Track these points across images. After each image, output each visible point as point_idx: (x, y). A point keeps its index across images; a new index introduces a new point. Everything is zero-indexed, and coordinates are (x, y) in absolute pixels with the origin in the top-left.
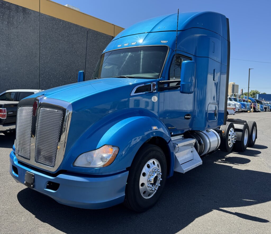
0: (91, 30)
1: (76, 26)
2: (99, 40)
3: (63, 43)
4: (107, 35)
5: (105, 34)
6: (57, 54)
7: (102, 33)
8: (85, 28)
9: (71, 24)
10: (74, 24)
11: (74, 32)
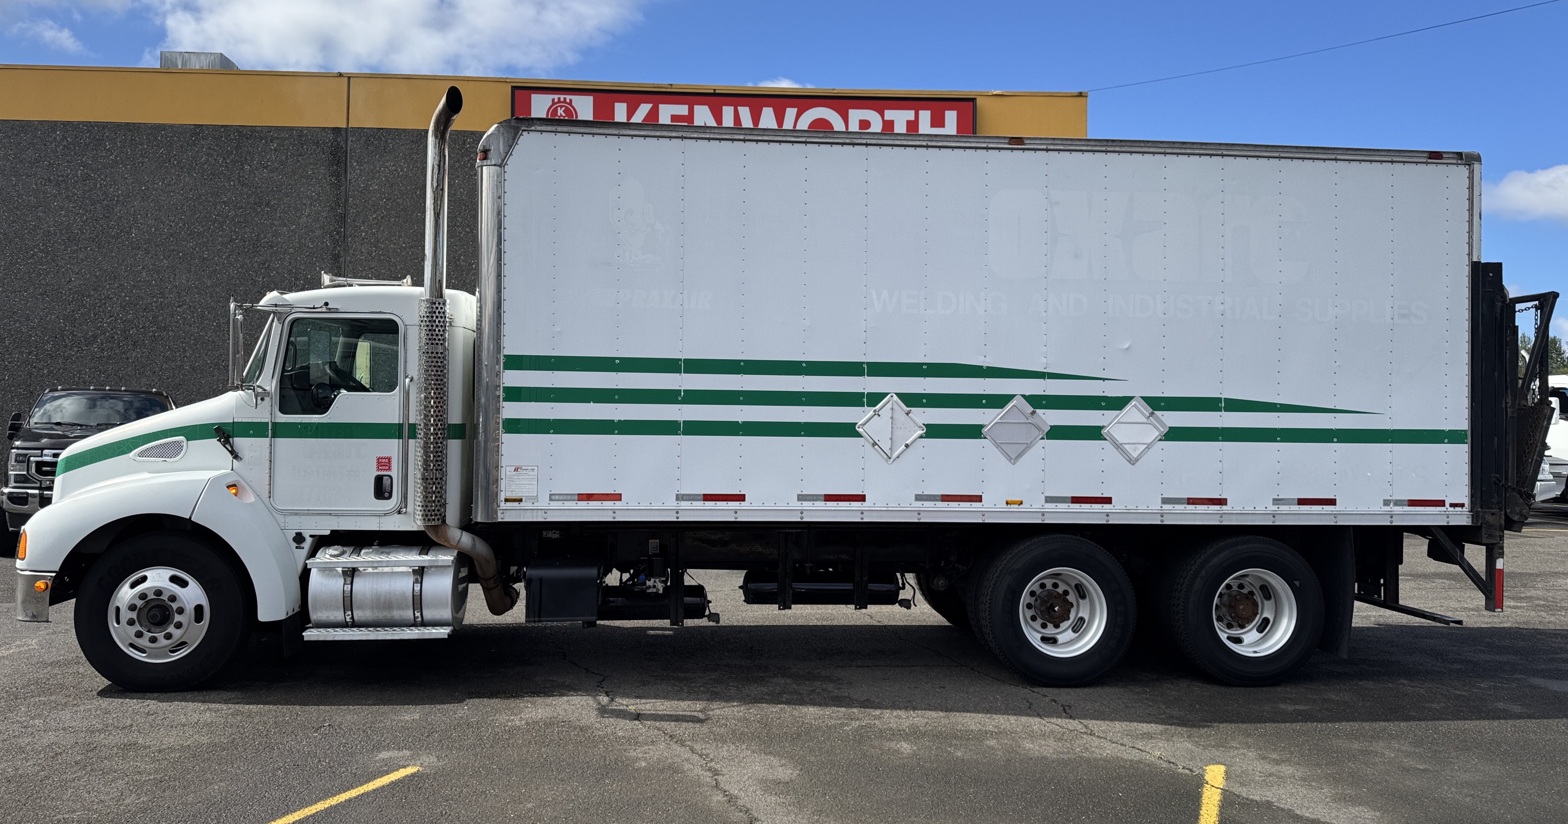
0: (208, 127)
1: (130, 130)
2: (252, 160)
3: (62, 209)
4: (302, 129)
5: (291, 129)
6: (33, 255)
7: (270, 129)
8: (172, 126)
9: (103, 126)
10: (118, 126)
11: (116, 157)
